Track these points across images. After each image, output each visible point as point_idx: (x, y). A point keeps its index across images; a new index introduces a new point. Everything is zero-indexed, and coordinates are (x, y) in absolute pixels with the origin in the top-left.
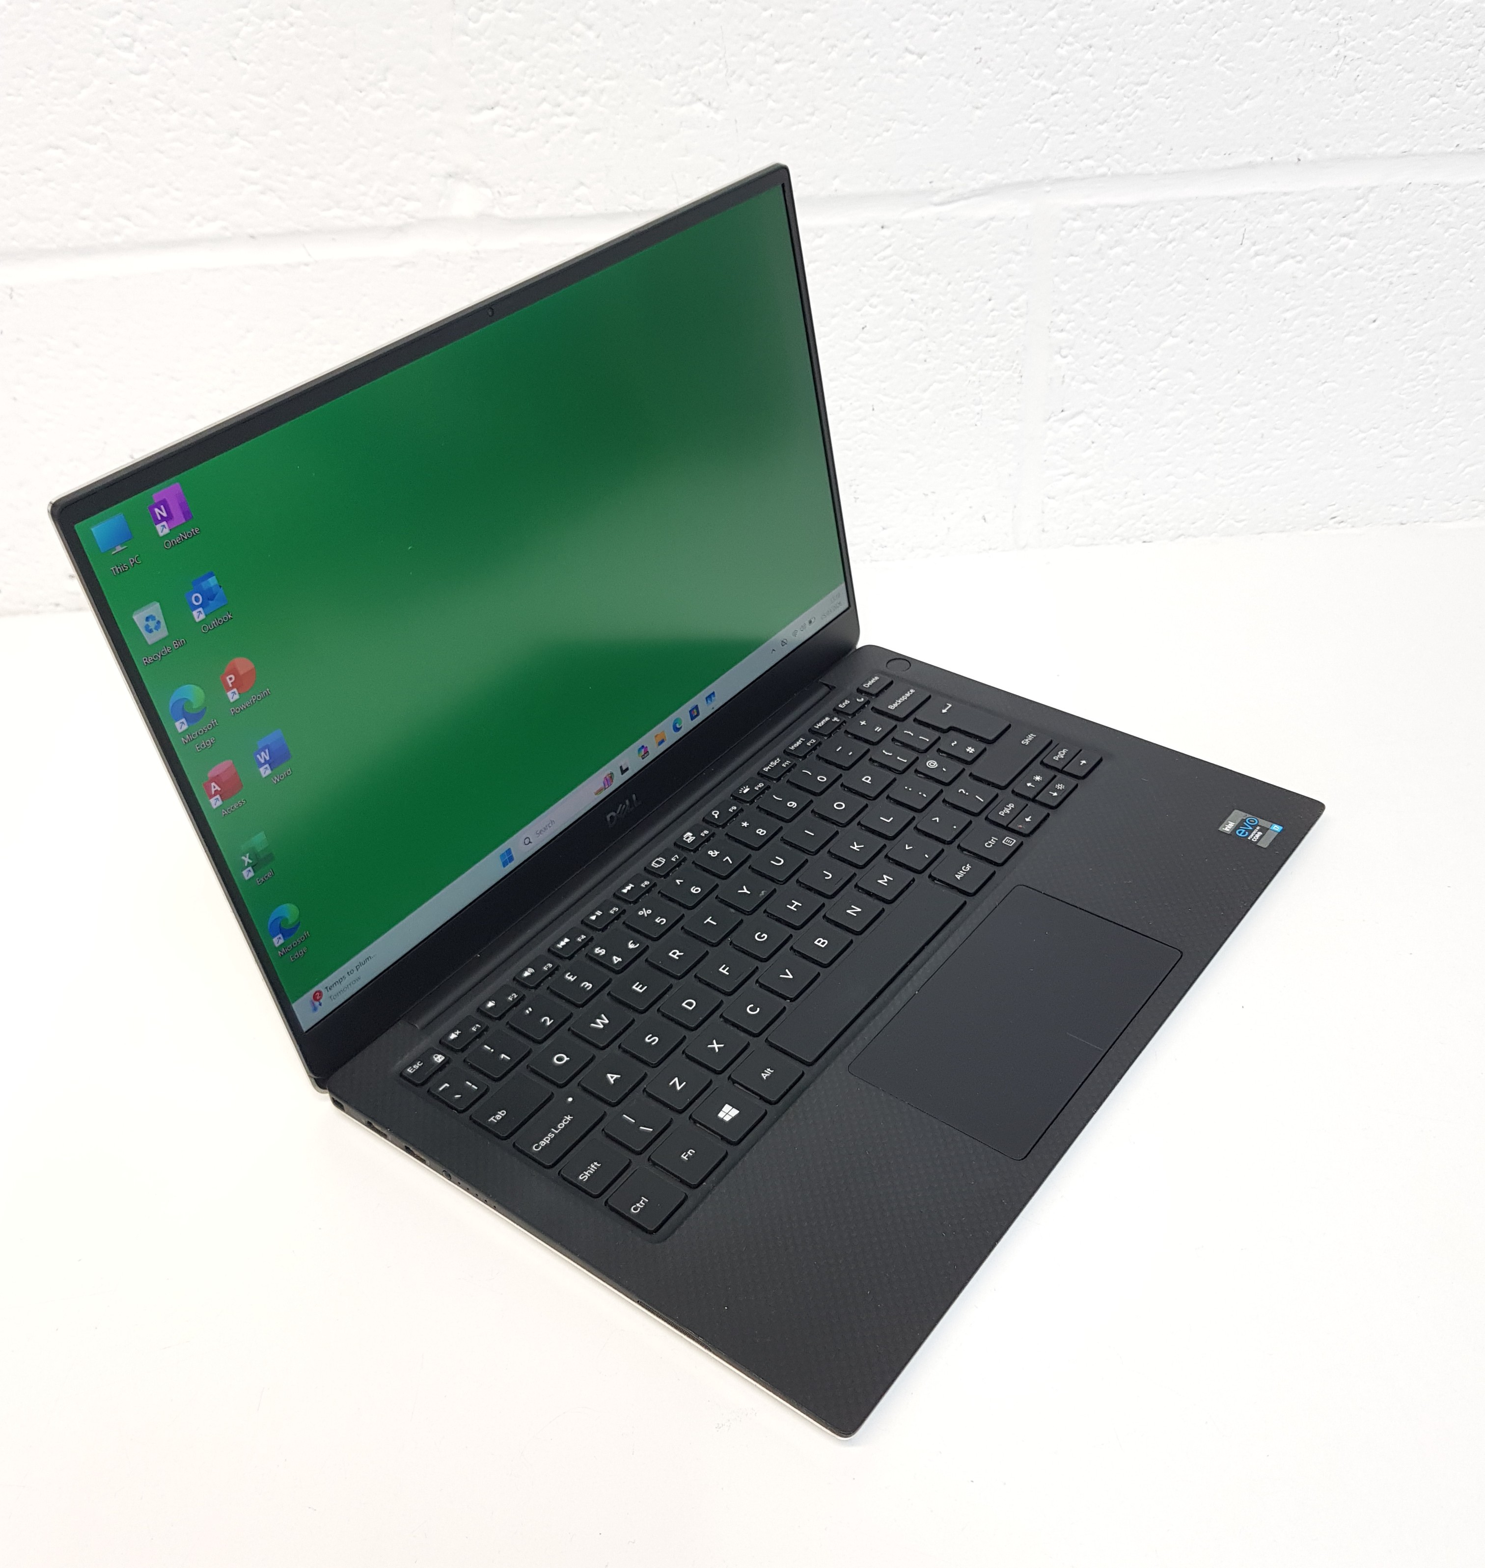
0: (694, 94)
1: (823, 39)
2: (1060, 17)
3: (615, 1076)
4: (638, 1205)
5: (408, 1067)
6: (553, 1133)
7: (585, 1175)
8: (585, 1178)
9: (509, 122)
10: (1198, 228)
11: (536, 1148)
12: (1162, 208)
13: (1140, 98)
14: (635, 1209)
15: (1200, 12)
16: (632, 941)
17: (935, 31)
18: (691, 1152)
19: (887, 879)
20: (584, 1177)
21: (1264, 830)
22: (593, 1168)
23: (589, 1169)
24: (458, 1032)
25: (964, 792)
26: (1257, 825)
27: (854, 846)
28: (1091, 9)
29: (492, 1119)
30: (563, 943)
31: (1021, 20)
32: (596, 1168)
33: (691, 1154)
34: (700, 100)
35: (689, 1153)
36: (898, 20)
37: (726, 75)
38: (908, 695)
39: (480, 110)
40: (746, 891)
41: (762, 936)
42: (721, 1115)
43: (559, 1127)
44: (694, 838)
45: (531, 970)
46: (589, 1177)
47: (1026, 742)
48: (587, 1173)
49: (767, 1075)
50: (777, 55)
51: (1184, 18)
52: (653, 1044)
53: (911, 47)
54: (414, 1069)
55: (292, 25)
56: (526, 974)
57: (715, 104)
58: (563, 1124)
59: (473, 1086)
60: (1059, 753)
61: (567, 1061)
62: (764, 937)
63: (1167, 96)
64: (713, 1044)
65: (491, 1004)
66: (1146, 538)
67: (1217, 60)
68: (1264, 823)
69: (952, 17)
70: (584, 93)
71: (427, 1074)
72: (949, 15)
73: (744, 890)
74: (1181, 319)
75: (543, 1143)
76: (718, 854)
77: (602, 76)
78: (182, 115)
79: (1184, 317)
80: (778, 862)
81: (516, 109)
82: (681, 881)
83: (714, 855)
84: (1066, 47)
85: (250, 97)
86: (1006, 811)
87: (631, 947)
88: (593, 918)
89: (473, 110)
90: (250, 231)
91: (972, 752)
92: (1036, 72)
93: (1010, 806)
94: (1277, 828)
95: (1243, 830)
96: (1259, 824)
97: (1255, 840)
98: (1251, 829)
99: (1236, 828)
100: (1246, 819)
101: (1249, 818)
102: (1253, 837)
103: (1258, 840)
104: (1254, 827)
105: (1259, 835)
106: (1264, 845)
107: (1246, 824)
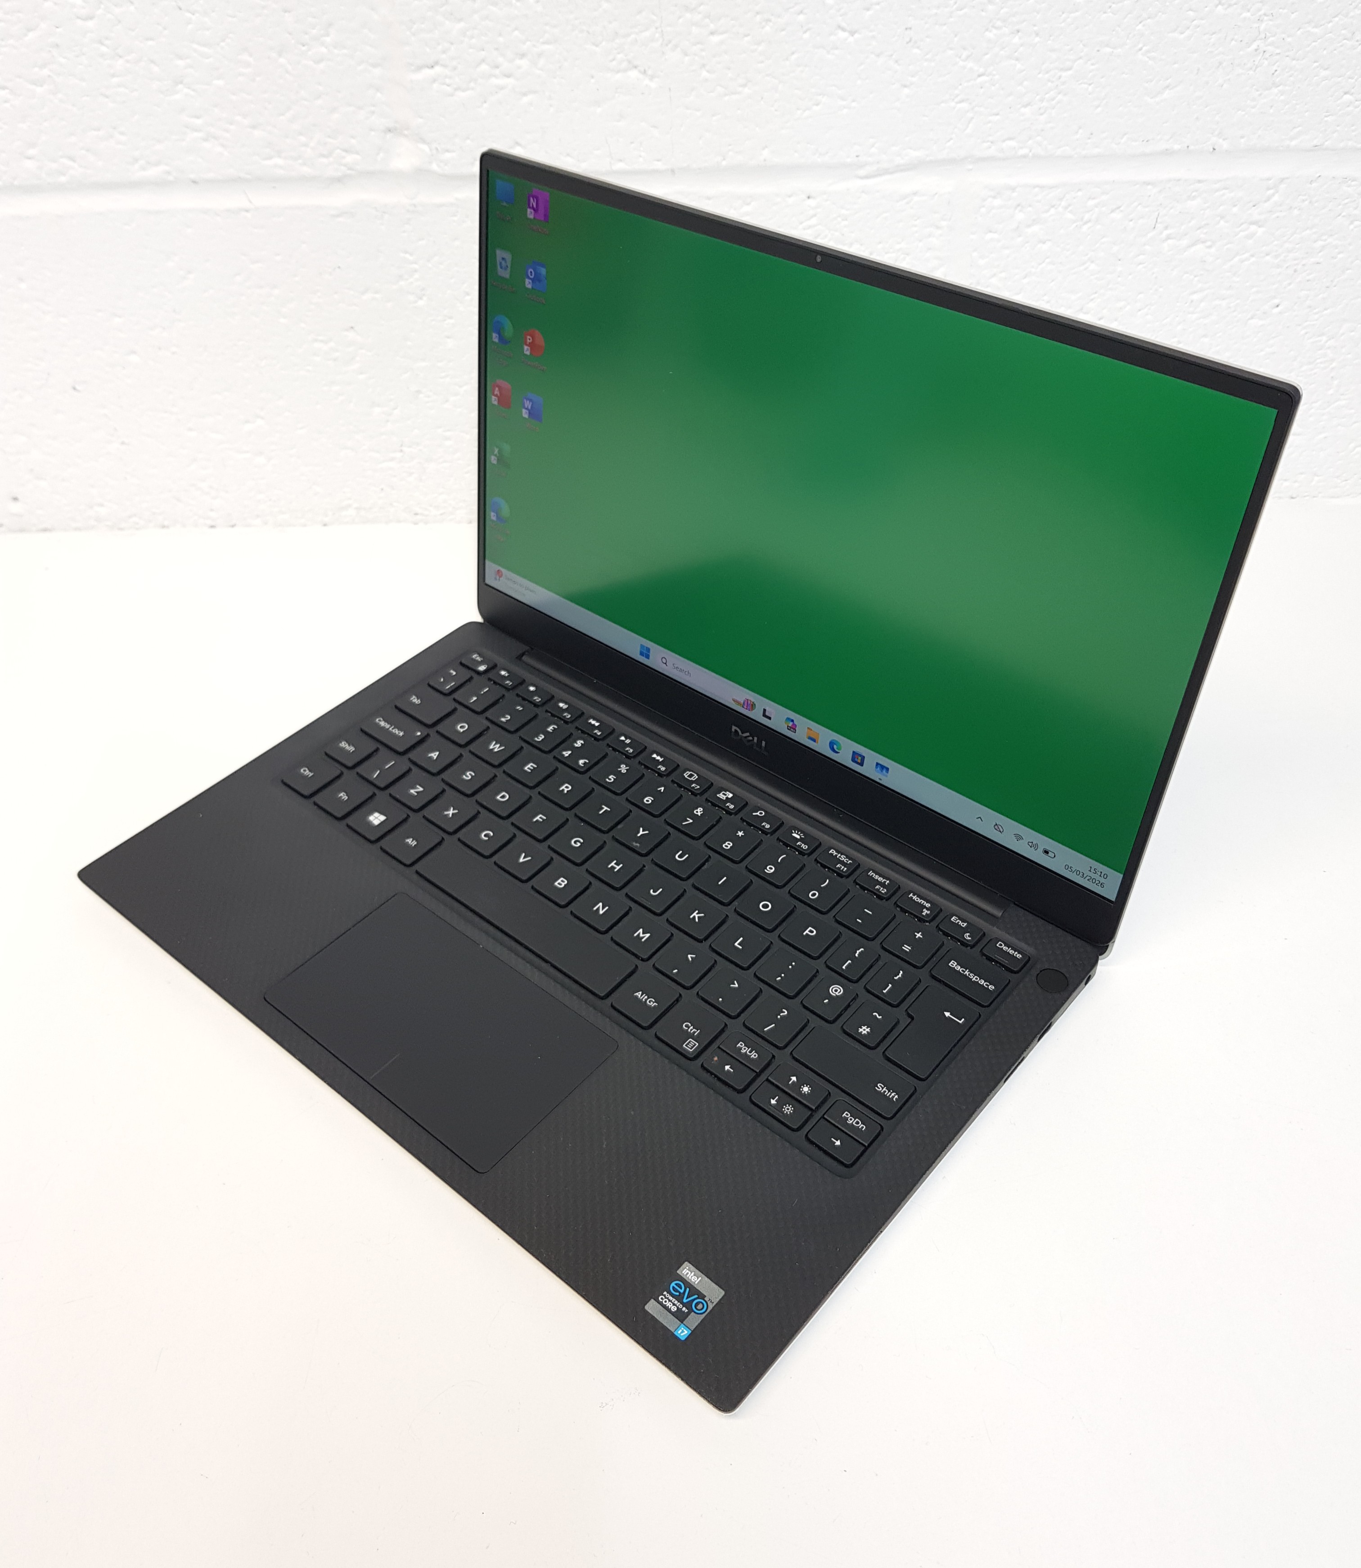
0: (629, 62)
1: (758, 13)
5: (478, 653)
8: (342, 745)
9: (448, 81)
10: (1112, 211)
12: (1080, 190)
13: (1065, 83)
16: (587, 762)
17: (868, 9)
19: (643, 937)
20: (344, 744)
21: (680, 1316)
22: (350, 748)
23: (349, 746)
24: (506, 675)
25: (782, 1015)
27: (697, 914)
29: (414, 697)
33: (343, 798)
34: (636, 67)
35: (345, 797)
37: (662, 45)
38: (983, 983)
39: (419, 68)
40: (641, 833)
41: (577, 843)
42: (376, 814)
44: (725, 799)
47: (881, 1089)
48: (346, 745)
49: (410, 842)
50: (712, 26)
52: (464, 776)
53: (843, 25)
54: (476, 657)
56: (561, 705)
57: (650, 72)
58: (397, 732)
60: (857, 1120)
62: (576, 845)
63: (1091, 82)
67: (1141, 49)
68: (695, 1320)
70: (523, 56)
73: (643, 832)
74: (1092, 297)
76: (698, 815)
77: (541, 40)
78: (128, 61)
79: (1096, 295)
80: (680, 856)
81: (455, 68)
82: (662, 791)
83: (697, 812)
84: (995, 31)
85: (195, 46)
86: (745, 1050)
87: (581, 762)
88: (623, 738)
89: (413, 68)
90: (192, 176)
91: (862, 1032)
92: (965, 54)
93: (754, 1055)
94: (683, 1333)
95: (682, 1291)
96: (695, 1312)
97: (662, 1299)
98: (685, 1301)
99: (687, 1284)
100: (706, 1299)
101: (709, 1302)
102: (668, 1298)
103: (661, 1304)
104: (688, 1305)
105: (671, 1307)
106: (651, 1307)
107: (696, 1296)
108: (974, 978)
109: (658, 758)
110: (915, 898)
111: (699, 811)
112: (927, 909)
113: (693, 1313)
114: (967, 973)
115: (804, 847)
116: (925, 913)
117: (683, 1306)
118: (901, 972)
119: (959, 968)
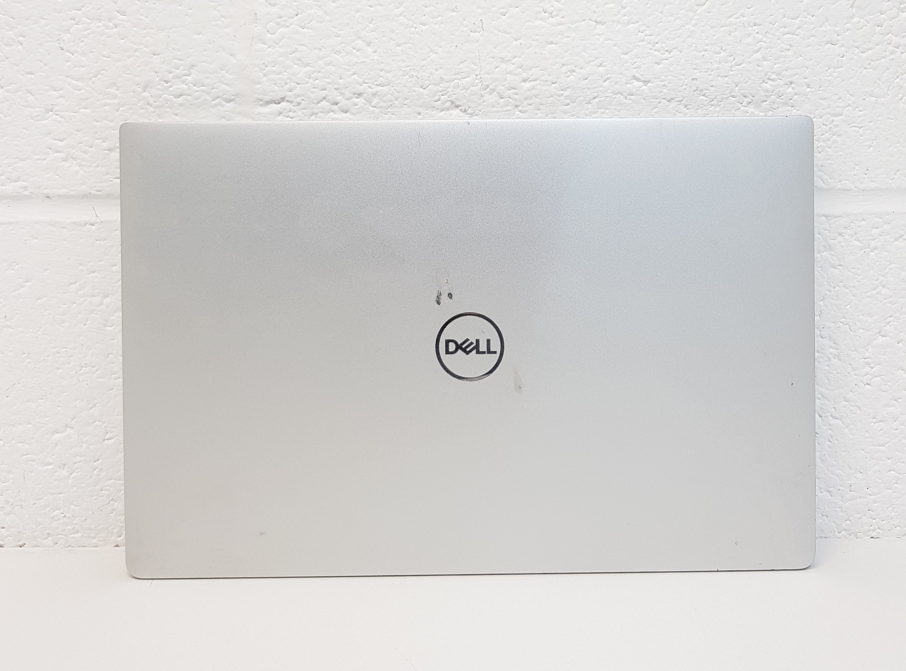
0: (452, 102)
1: (563, 65)
2: (764, 59)
9: (291, 114)
10: (896, 239)
12: (863, 220)
13: (837, 126)
15: (883, 60)
17: (658, 64)
28: (790, 53)
31: (731, 59)
34: (457, 106)
36: (626, 54)
37: (480, 88)
39: (268, 103)
50: (524, 75)
51: (869, 64)
53: (637, 75)
55: (116, 26)
57: (470, 111)
63: (861, 126)
66: (874, 534)
67: (901, 99)
69: (672, 54)
70: (360, 95)
72: (670, 53)
74: (888, 320)
77: (376, 83)
78: (7, 91)
79: (892, 318)
81: (299, 104)
84: (770, 82)
85: (70, 80)
89: (261, 102)
90: (46, 191)
92: (746, 100)
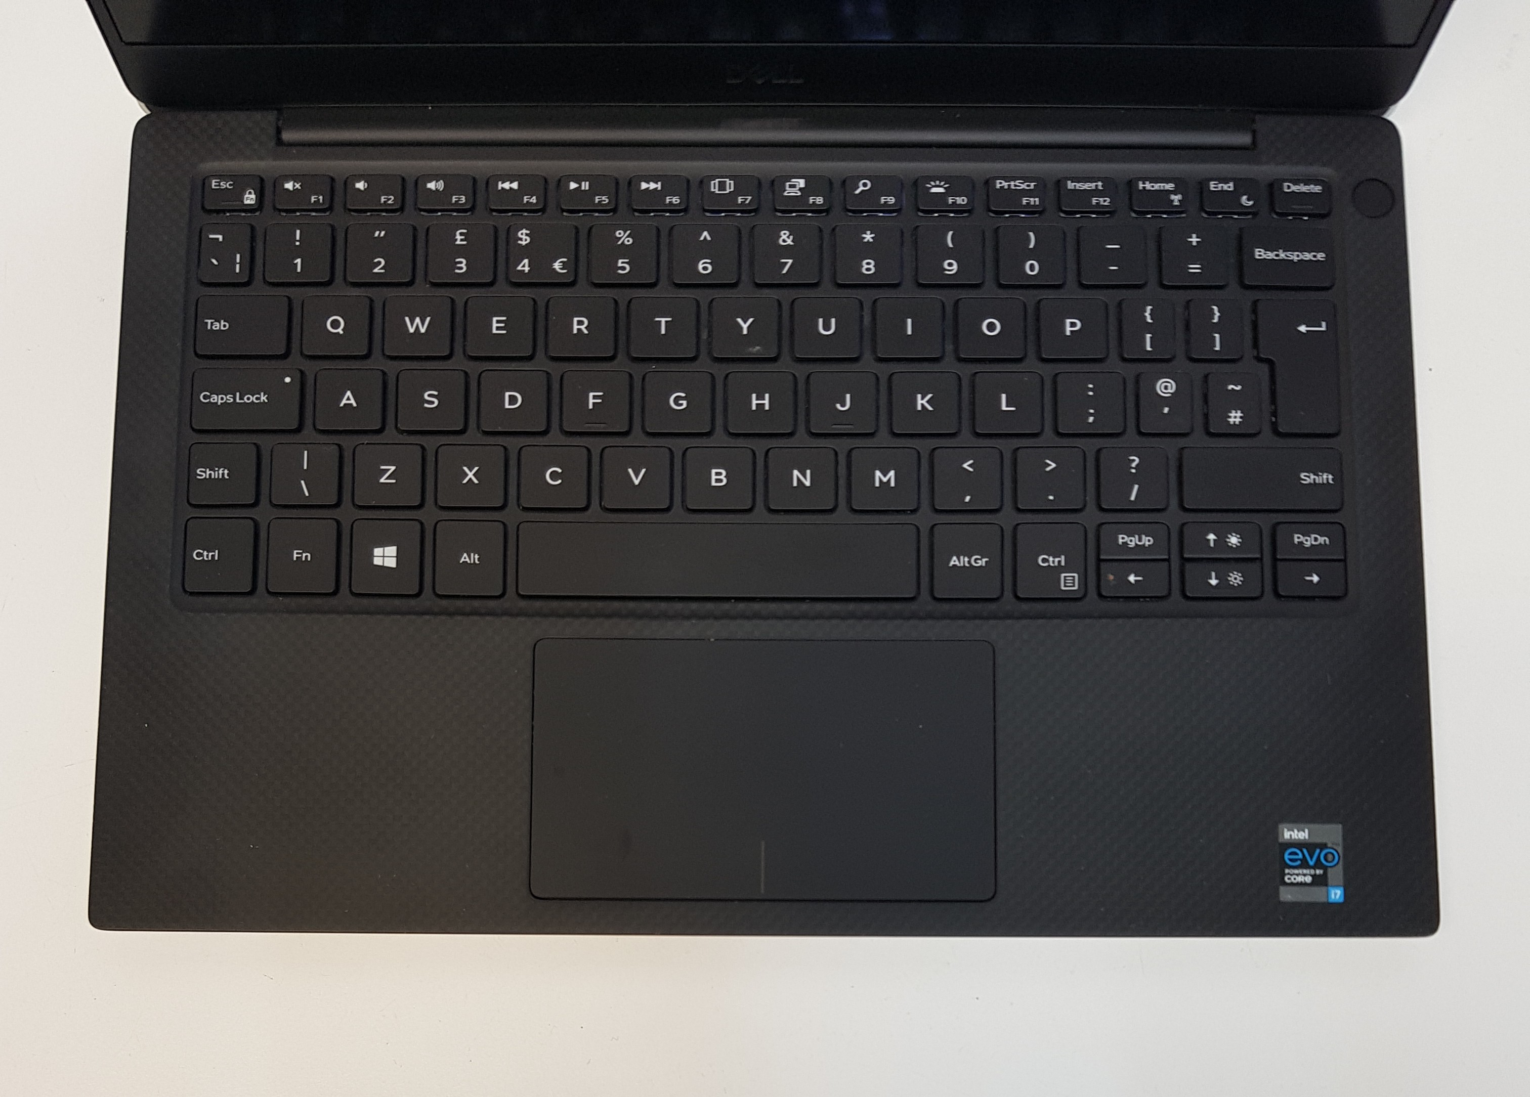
3: (352, 401)
4: (205, 553)
5: (215, 176)
6: (234, 398)
7: (205, 472)
8: (202, 476)
11: (205, 397)
14: (199, 555)
16: (565, 260)
18: (306, 557)
19: (889, 480)
20: (203, 473)
21: (1320, 881)
22: (218, 474)
23: (214, 471)
24: (298, 186)
25: (1134, 465)
26: (1325, 868)
27: (922, 399)
29: (209, 321)
30: (507, 185)
32: (220, 477)
33: (304, 559)
35: (304, 555)
38: (1308, 256)
40: (745, 326)
41: (681, 402)
42: (378, 551)
43: (245, 398)
44: (799, 194)
45: (441, 185)
46: (205, 478)
47: (1307, 478)
48: (208, 472)
49: (467, 560)
52: (426, 405)
54: (219, 185)
56: (431, 185)
58: (253, 399)
59: (238, 266)
60: (1313, 536)
61: (338, 333)
62: (681, 405)
64: (471, 471)
65: (361, 185)
68: (1336, 873)
71: (224, 205)
73: (745, 322)
75: (215, 398)
76: (789, 245)
80: (827, 327)
82: (709, 238)
83: (784, 241)
86: (1133, 542)
87: (557, 266)
88: (573, 186)
91: (1235, 422)
93: (1147, 541)
94: (1336, 894)
95: (1300, 856)
96: (1330, 867)
97: (1289, 879)
98: (1311, 863)
99: (1300, 845)
100: (1329, 845)
101: (1335, 847)
102: (1294, 874)
103: (1292, 884)
104: (1319, 864)
105: (1305, 880)
106: (1286, 895)
107: (1318, 851)
108: (1295, 256)
109: (652, 186)
110: (1148, 186)
111: (786, 238)
112: (1175, 192)
113: (1329, 869)
114: (1282, 255)
115: (961, 200)
116: (1176, 200)
117: (1315, 870)
118: (1215, 308)
119: (1271, 255)
